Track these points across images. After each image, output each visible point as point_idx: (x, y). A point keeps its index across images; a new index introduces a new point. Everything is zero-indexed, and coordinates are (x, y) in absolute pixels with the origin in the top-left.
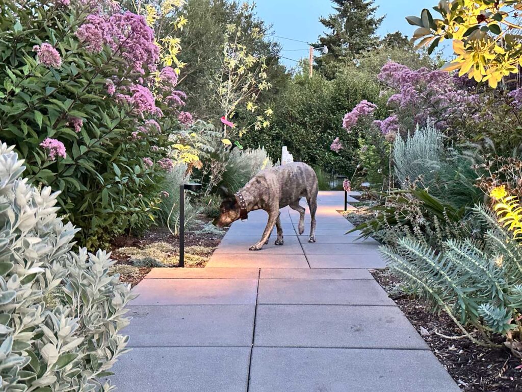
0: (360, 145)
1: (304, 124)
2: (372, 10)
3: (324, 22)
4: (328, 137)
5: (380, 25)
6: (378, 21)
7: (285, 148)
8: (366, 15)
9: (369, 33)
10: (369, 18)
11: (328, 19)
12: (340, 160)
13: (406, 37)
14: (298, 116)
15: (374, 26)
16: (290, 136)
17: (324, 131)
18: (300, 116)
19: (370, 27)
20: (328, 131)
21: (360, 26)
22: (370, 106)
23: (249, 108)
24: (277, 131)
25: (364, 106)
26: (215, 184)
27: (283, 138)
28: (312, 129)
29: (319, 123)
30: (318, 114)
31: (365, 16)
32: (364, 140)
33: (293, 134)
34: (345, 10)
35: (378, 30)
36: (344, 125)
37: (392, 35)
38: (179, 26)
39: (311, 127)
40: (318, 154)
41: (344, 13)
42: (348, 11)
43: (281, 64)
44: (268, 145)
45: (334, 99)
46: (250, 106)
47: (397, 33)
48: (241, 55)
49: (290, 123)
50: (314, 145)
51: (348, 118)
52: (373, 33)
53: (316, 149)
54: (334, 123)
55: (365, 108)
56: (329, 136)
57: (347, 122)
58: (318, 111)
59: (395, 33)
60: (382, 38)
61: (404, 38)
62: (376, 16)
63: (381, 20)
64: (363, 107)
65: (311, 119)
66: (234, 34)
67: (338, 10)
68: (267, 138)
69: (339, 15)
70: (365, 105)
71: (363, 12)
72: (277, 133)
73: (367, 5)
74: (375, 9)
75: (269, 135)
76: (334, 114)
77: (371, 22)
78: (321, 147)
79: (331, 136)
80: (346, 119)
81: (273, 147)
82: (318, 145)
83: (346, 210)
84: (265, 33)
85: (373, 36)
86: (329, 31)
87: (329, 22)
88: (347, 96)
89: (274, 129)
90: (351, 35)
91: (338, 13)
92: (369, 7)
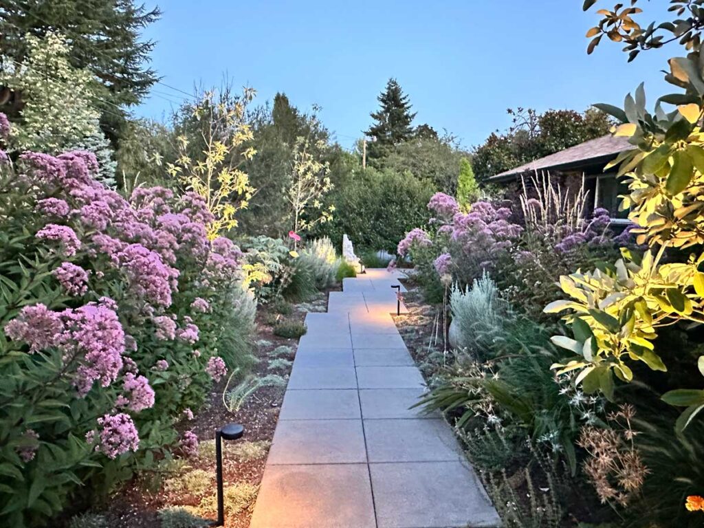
1: (360, 214)
2: (408, 108)
3: (373, 116)
5: (413, 119)
7: (345, 236)
8: (403, 112)
9: (406, 125)
10: (405, 114)
11: (376, 114)
13: (432, 128)
14: (355, 207)
15: (409, 120)
17: (377, 219)
19: (406, 120)
21: (399, 119)
23: (316, 205)
26: (285, 286)
28: (367, 218)
29: (372, 213)
30: (372, 206)
33: (352, 222)
34: (388, 108)
35: (412, 122)
37: (422, 127)
38: (250, 156)
39: (366, 216)
41: (387, 110)
42: (390, 109)
45: (385, 194)
46: (317, 204)
48: (309, 163)
49: (349, 212)
52: (408, 125)
58: (372, 203)
59: (424, 125)
60: (415, 129)
61: (430, 128)
62: (410, 112)
63: (413, 116)
66: (303, 145)
67: (384, 107)
69: (384, 111)
71: (401, 110)
73: (404, 104)
74: (410, 107)
76: (384, 206)
77: (407, 117)
83: (399, 314)
85: (408, 127)
86: (377, 122)
87: (377, 116)
88: (395, 192)
90: (393, 125)
91: (383, 109)
92: (405, 106)
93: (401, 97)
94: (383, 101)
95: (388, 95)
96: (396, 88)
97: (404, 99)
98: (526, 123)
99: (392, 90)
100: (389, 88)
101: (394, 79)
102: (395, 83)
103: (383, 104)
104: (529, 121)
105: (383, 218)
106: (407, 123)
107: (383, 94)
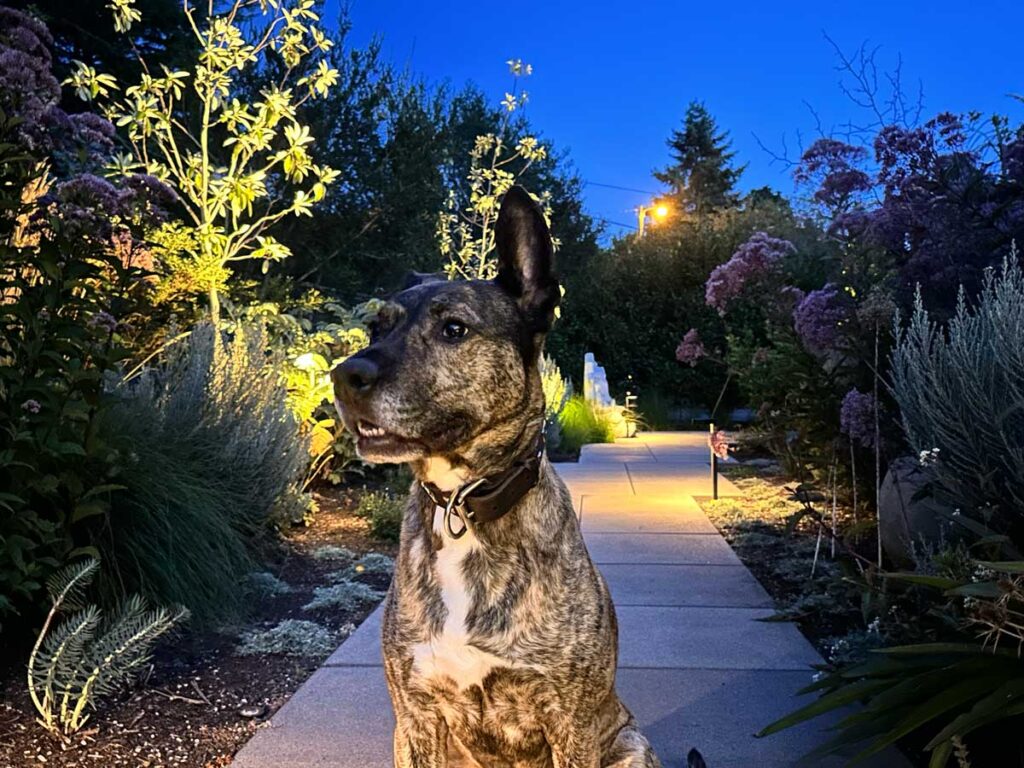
0: (731, 346)
1: (624, 314)
2: (728, 157)
4: (668, 335)
5: (740, 176)
6: (737, 172)
7: (589, 357)
8: (720, 165)
9: (725, 190)
10: (723, 168)
11: (664, 172)
12: (693, 375)
13: (779, 193)
15: (731, 179)
16: (602, 336)
18: (618, 299)
19: (725, 180)
20: (670, 324)
21: (711, 179)
22: (776, 247)
24: (576, 327)
25: (762, 247)
27: (588, 338)
28: (640, 322)
29: (651, 310)
30: (650, 294)
31: (717, 165)
32: (738, 338)
33: (605, 332)
34: (688, 159)
35: (738, 184)
36: (710, 298)
37: (758, 192)
39: (639, 318)
40: (651, 365)
41: (687, 164)
42: (693, 160)
43: (585, 214)
44: (561, 351)
47: (765, 188)
49: (600, 311)
50: (645, 349)
51: (719, 279)
52: (731, 189)
53: (647, 357)
54: (679, 310)
55: (763, 250)
56: (671, 334)
57: (716, 289)
58: (649, 289)
59: (761, 188)
60: (744, 196)
61: (775, 194)
62: (734, 165)
63: (740, 171)
64: (757, 249)
65: (636, 304)
67: (680, 159)
68: (560, 340)
69: (681, 167)
70: (762, 243)
71: (715, 161)
72: (577, 331)
73: (720, 150)
74: (732, 155)
75: (563, 334)
77: (727, 174)
78: (656, 353)
79: (674, 331)
80: (713, 281)
81: (571, 355)
82: (652, 350)
83: (716, 497)
84: (557, 164)
85: (730, 193)
87: (666, 176)
89: (572, 324)
91: (679, 163)
92: (724, 153)
93: (715, 137)
94: (677, 146)
95: (688, 135)
96: (703, 122)
97: (720, 139)
98: (990, 144)
99: (696, 125)
100: (689, 122)
101: (698, 105)
102: (701, 111)
103: (676, 153)
104: (995, 142)
105: (674, 320)
106: (728, 187)
107: (679, 135)
